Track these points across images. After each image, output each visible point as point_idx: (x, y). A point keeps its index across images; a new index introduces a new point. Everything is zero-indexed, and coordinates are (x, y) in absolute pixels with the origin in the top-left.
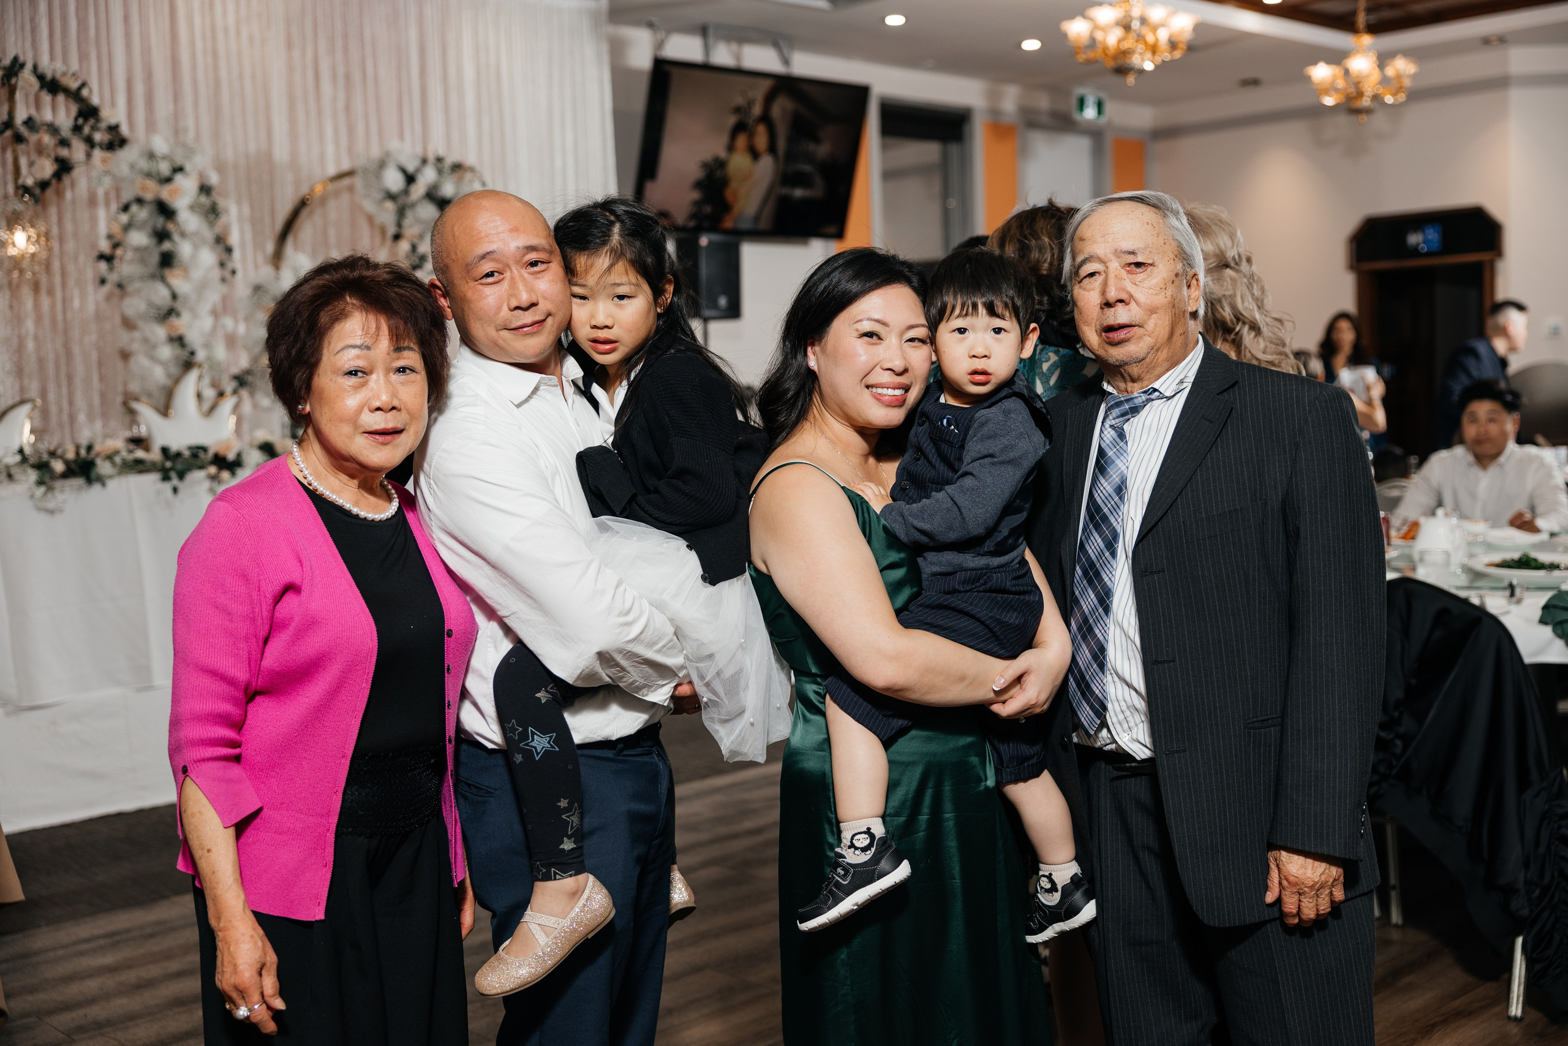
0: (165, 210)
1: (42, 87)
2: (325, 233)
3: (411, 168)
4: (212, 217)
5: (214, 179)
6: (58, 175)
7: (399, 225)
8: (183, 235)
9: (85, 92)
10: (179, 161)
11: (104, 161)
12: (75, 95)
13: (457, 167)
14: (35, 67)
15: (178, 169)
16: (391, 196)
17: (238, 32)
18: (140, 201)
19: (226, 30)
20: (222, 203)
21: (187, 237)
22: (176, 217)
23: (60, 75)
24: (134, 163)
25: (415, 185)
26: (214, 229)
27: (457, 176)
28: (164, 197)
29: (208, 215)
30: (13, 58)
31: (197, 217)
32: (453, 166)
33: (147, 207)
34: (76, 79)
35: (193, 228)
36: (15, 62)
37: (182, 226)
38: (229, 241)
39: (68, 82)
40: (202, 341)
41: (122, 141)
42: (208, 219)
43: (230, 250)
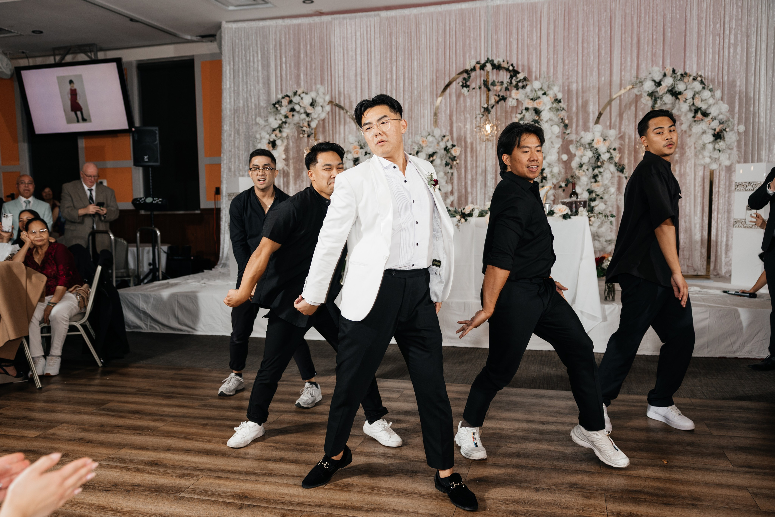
0: (537, 112)
1: (493, 69)
3: (657, 79)
4: (555, 112)
5: (560, 96)
6: (497, 102)
8: (541, 120)
9: (511, 68)
10: (546, 90)
11: (516, 94)
12: (507, 70)
13: (684, 75)
14: (492, 61)
15: (544, 94)
16: (651, 95)
18: (527, 109)
21: (547, 122)
22: (541, 114)
23: (502, 63)
24: (526, 93)
25: (661, 87)
26: (559, 117)
27: (686, 80)
28: (536, 106)
29: (557, 112)
30: (486, 59)
31: (552, 113)
32: (682, 75)
33: (530, 111)
34: (508, 63)
35: (548, 118)
36: (488, 61)
37: (542, 118)
38: (567, 122)
39: (505, 65)
40: (547, 165)
41: (527, 85)
42: (555, 114)
43: (566, 126)
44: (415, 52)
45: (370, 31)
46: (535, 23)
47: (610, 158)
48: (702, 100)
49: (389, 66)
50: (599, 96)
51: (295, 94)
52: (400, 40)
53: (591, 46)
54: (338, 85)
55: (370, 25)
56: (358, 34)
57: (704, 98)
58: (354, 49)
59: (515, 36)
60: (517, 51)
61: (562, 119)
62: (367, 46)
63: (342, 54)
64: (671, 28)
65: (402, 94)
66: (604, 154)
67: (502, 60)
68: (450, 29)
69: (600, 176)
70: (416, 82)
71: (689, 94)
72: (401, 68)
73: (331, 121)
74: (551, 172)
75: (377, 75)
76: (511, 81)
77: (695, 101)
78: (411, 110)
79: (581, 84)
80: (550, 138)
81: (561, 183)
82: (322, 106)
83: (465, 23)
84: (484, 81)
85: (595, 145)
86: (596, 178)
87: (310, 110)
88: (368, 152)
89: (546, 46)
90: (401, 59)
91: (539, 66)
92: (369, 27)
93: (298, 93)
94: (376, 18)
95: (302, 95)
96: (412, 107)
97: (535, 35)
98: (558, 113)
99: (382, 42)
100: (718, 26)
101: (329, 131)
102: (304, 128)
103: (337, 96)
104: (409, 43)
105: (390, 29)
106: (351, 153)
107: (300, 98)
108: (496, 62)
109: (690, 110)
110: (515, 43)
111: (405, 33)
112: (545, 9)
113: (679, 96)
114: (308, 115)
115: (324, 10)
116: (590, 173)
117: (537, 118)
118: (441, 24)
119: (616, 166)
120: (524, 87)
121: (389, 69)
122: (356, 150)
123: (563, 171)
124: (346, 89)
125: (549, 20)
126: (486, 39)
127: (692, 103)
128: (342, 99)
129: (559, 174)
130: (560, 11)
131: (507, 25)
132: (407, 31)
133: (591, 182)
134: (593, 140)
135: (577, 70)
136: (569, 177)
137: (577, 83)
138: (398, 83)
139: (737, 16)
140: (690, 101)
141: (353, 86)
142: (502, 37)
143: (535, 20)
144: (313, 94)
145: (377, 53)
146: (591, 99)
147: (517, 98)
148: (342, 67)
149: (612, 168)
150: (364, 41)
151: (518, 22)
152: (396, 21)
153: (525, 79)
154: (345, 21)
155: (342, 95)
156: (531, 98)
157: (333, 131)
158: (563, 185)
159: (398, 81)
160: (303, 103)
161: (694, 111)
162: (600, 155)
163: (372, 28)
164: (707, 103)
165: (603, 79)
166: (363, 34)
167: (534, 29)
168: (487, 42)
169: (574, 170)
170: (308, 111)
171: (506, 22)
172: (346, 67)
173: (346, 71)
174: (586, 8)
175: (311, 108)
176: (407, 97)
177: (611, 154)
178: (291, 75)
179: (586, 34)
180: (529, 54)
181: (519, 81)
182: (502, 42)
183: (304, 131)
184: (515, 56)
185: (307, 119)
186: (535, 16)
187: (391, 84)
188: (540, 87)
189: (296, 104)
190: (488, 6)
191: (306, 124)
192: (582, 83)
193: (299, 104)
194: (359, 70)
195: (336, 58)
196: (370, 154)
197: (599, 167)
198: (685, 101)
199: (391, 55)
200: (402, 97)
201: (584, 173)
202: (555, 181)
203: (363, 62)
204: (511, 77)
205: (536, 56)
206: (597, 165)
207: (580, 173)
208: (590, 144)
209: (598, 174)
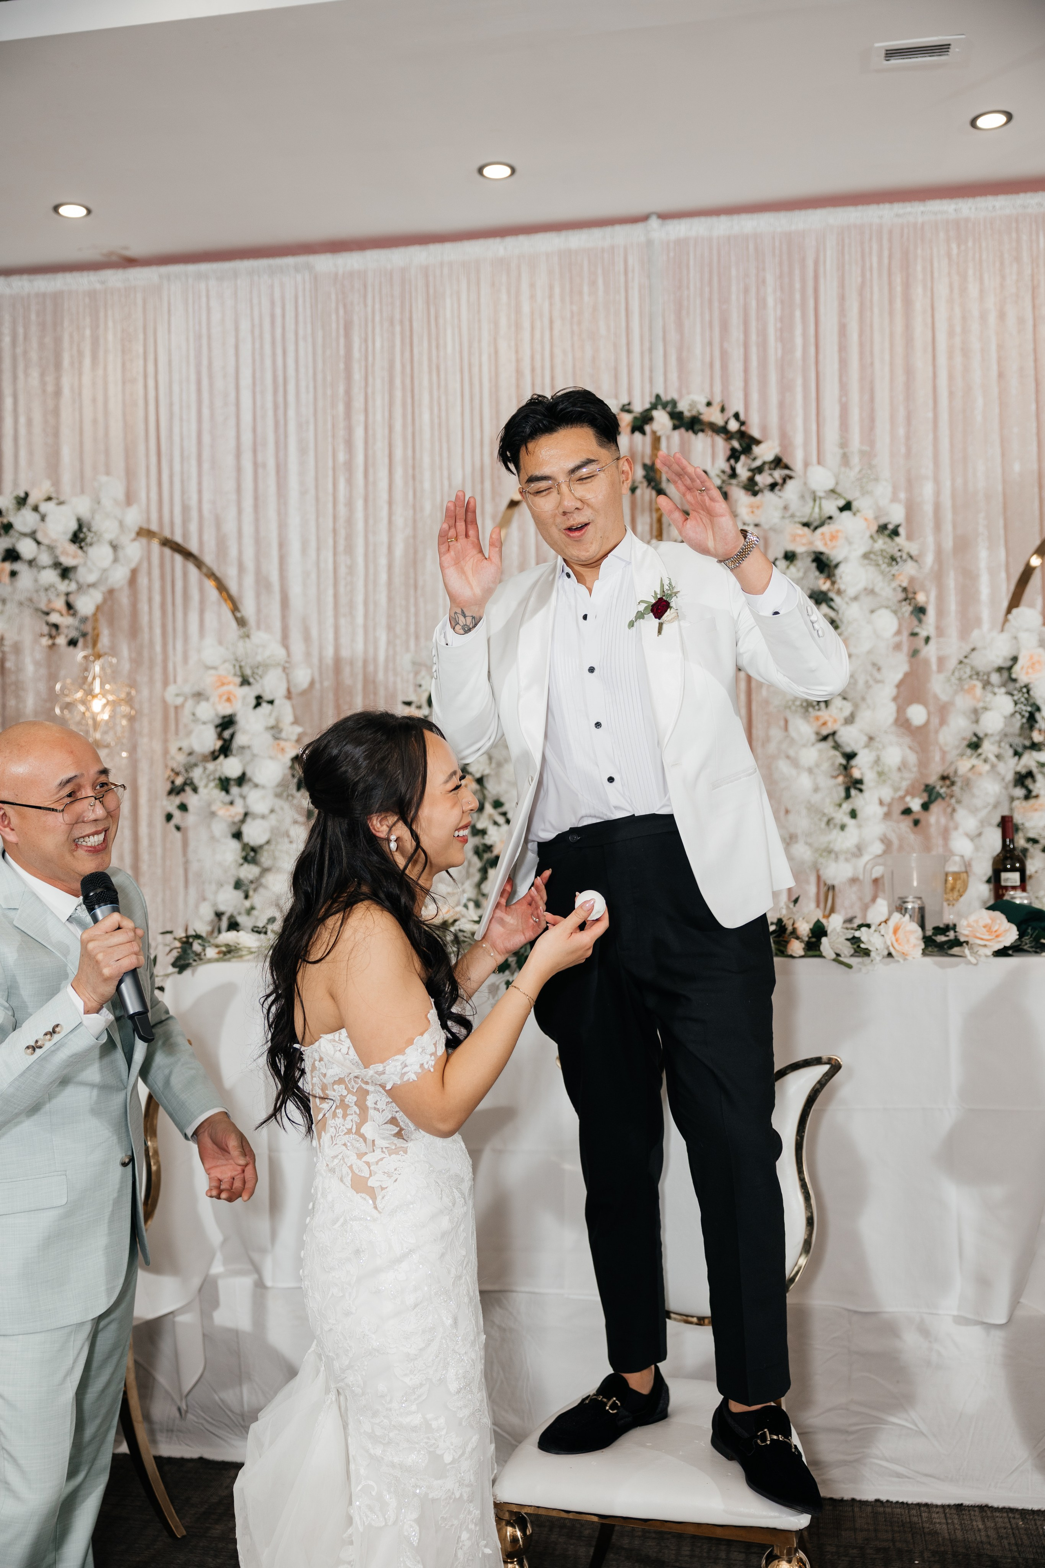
0: (825, 565)
1: (675, 428)
4: (884, 566)
5: (896, 515)
8: (839, 592)
9: (733, 426)
10: (850, 497)
11: (752, 508)
12: (723, 430)
14: (674, 403)
15: (847, 507)
17: (1002, 316)
18: (790, 557)
19: (983, 317)
21: (856, 598)
22: (839, 572)
23: (703, 409)
24: (786, 508)
26: (894, 584)
28: (821, 548)
29: (890, 565)
30: (653, 400)
31: (872, 569)
33: (799, 563)
34: (723, 410)
35: (861, 586)
36: (658, 402)
37: (841, 584)
38: (921, 598)
39: (714, 416)
40: (865, 739)
41: (784, 481)
42: (882, 573)
43: (921, 611)
44: (426, 383)
45: (283, 316)
46: (798, 296)
49: (341, 424)
50: (1005, 519)
51: (22, 501)
52: (378, 344)
54: (182, 482)
55: (283, 299)
56: (245, 326)
58: (231, 370)
59: (736, 333)
60: (746, 382)
61: (905, 590)
62: (274, 362)
63: (193, 387)
65: (384, 513)
67: (704, 401)
68: (532, 313)
69: (1039, 779)
70: (427, 475)
72: (381, 432)
73: (157, 598)
74: (877, 761)
75: (303, 451)
76: (733, 469)
78: (415, 562)
79: (947, 485)
80: (870, 652)
81: (908, 799)
82: (115, 547)
83: (581, 293)
84: (645, 466)
85: (1021, 673)
86: (1029, 782)
87: (70, 556)
88: (267, 696)
89: (836, 366)
90: (379, 403)
91: (814, 427)
92: (278, 304)
93: (31, 501)
94: (299, 278)
95: (44, 507)
96: (415, 552)
97: (798, 331)
98: (895, 569)
99: (319, 352)
101: (151, 628)
102: (54, 618)
103: (178, 520)
104: (407, 354)
105: (345, 312)
106: (207, 699)
107: (35, 517)
108: (683, 406)
110: (736, 355)
111: (392, 323)
112: (829, 253)
114: (65, 573)
115: (136, 250)
116: (1010, 767)
117: (825, 586)
118: (504, 297)
120: (773, 486)
121: (341, 433)
122: (225, 688)
123: (912, 758)
124: (207, 496)
125: (842, 285)
126: (647, 345)
128: (193, 527)
129: (899, 769)
130: (875, 259)
131: (710, 301)
132: (397, 316)
133: (1012, 799)
134: (1015, 659)
135: (936, 439)
136: (933, 779)
137: (937, 481)
138: (371, 479)
141: (229, 485)
142: (698, 338)
143: (798, 286)
144: (81, 506)
145: (303, 384)
146: (981, 529)
147: (757, 521)
148: (194, 426)
150: (262, 347)
151: (746, 291)
152: (365, 286)
153: (778, 462)
154: (203, 286)
155: (194, 514)
156: (805, 520)
157: (164, 627)
158: (915, 805)
159: (371, 471)
160: (46, 534)
162: (1038, 709)
163: (290, 307)
165: (1017, 467)
166: (261, 326)
167: (798, 314)
168: (651, 351)
169: (952, 754)
170: (67, 561)
171: (707, 289)
172: (206, 426)
173: (206, 439)
174: (955, 251)
175: (73, 548)
176: (399, 521)
178: (31, 453)
180: (785, 387)
181: (759, 470)
182: (698, 351)
183: (56, 626)
184: (741, 395)
185: (63, 586)
186: (797, 272)
187: (350, 482)
188: (830, 485)
189: (25, 535)
190: (649, 243)
191: (59, 604)
192: (953, 480)
193: (33, 535)
194: (247, 438)
195: (176, 399)
196: (271, 702)
199: (348, 392)
200: (385, 521)
201: (987, 767)
202: (886, 793)
203: (259, 413)
204: (734, 455)
205: (806, 397)
206: (1031, 738)
207: (973, 767)
208: (1007, 670)
209: (1035, 770)
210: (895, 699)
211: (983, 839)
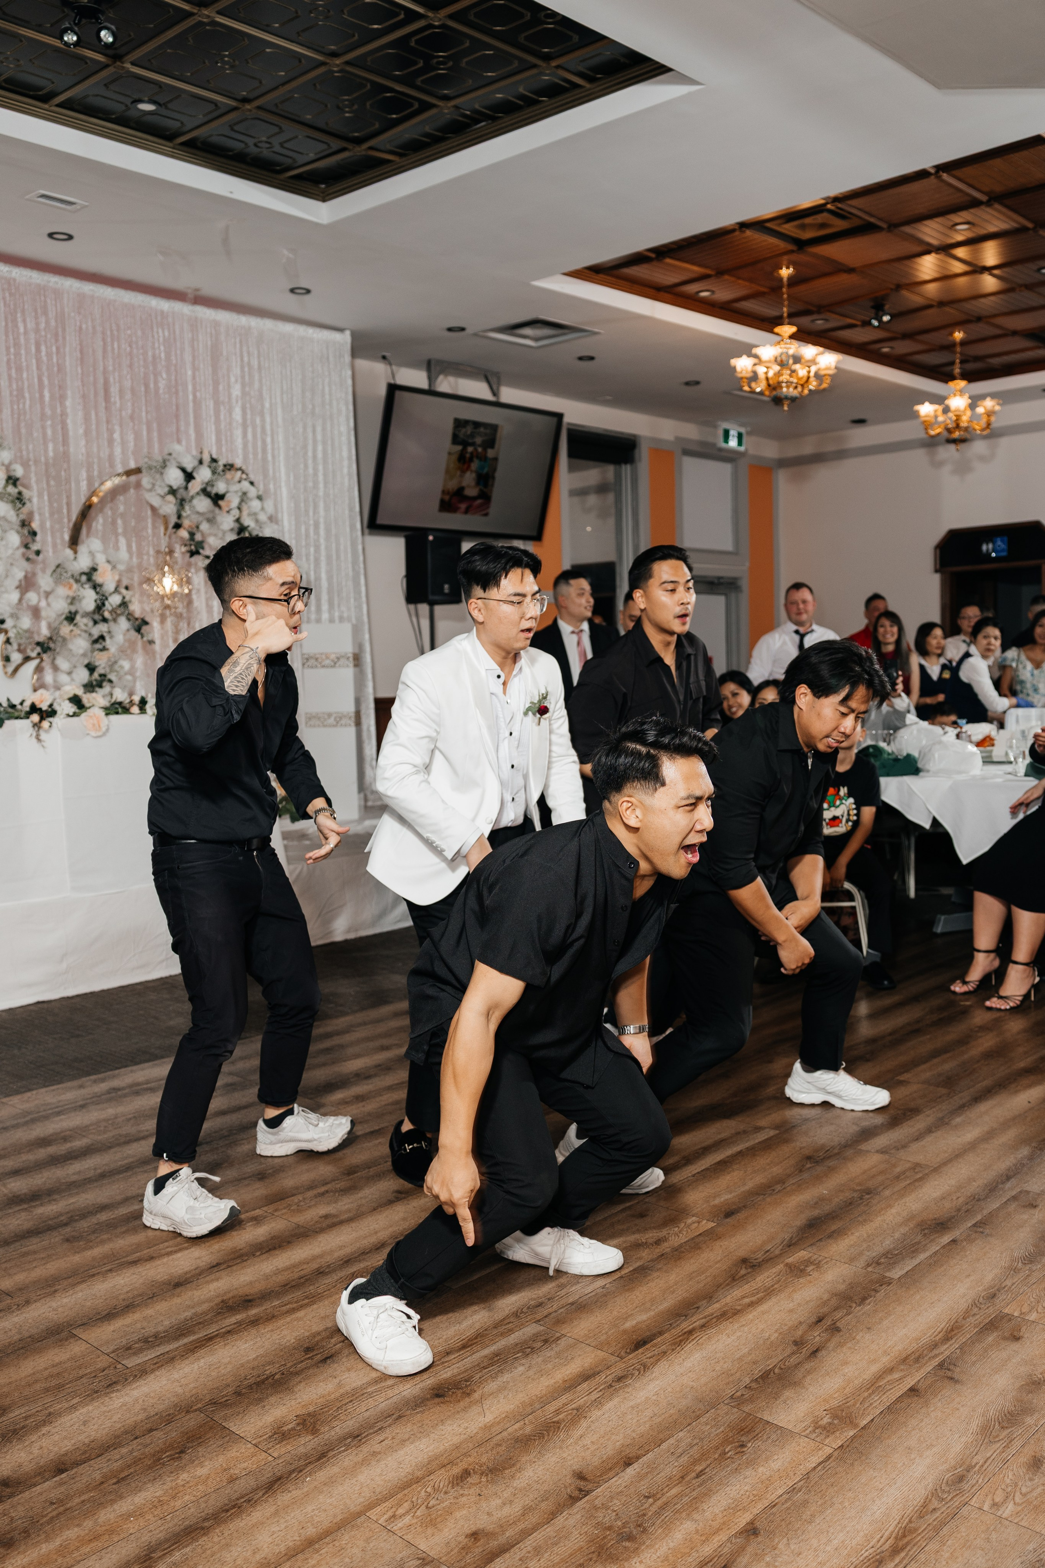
2: (114, 523)
3: (189, 467)
4: (18, 505)
5: (19, 472)
7: (179, 517)
13: (229, 467)
16: (173, 492)
20: (26, 493)
25: (193, 482)
26: (19, 515)
27: (229, 475)
29: (15, 503)
31: (6, 504)
32: (225, 466)
38: (35, 525)
40: (10, 611)
42: (15, 506)
43: (34, 534)
47: (120, 606)
48: (249, 515)
53: (25, 375)
57: (253, 510)
61: (25, 520)
64: (155, 375)
66: (111, 594)
69: (107, 638)
71: (233, 500)
77: (245, 513)
85: (98, 578)
86: (101, 641)
100: (221, 387)
109: (232, 530)
113: (221, 503)
116: (91, 632)
119: (129, 620)
127: (237, 516)
133: (93, 651)
134: (94, 569)
136: (43, 638)
139: (243, 377)
140: (235, 513)
149: (123, 624)
158: (34, 654)
161: (236, 530)
162: (107, 599)
164: (257, 521)
169: (55, 624)
177: (124, 598)
179: (12, 350)
197: (105, 620)
198: (228, 512)
201: (79, 631)
206: (103, 616)
207: (72, 631)
208: (90, 574)
209: (105, 634)
210: (17, 588)
211: (74, 675)
